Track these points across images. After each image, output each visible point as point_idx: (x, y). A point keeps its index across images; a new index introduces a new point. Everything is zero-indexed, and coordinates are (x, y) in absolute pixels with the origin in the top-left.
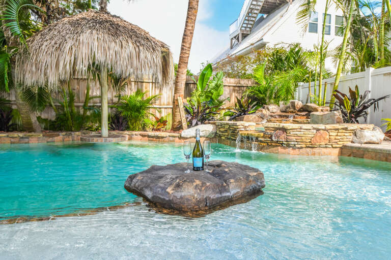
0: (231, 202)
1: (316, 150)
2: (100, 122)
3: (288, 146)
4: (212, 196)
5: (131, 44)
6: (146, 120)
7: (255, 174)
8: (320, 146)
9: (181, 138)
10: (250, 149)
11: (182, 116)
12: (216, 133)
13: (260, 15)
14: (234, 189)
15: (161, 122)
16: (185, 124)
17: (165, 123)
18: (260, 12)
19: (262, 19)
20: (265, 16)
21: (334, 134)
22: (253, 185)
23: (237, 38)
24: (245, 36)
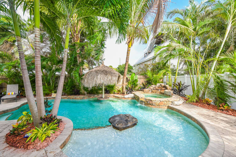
0: (129, 127)
1: (160, 107)
2: (102, 91)
3: (152, 105)
4: (124, 126)
5: (110, 77)
6: (115, 91)
7: (135, 120)
8: (161, 106)
9: (124, 98)
10: (142, 104)
11: (125, 90)
12: (134, 97)
13: (155, 45)
14: (129, 124)
15: (119, 91)
16: (125, 93)
17: (120, 91)
18: (155, 44)
19: (155, 47)
20: (157, 45)
21: (165, 102)
22: (134, 123)
23: (146, 53)
24: (149, 53)
